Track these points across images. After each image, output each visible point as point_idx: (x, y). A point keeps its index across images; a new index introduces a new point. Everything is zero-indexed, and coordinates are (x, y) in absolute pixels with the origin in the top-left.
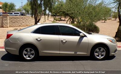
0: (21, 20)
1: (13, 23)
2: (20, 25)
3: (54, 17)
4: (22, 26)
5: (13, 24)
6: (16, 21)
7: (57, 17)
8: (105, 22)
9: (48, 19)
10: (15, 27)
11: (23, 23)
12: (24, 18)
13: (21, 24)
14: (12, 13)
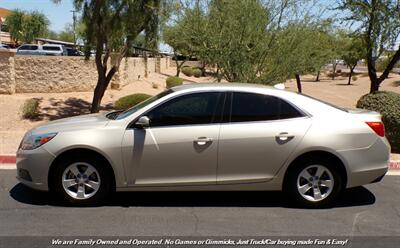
0: (57, 69)
1: (29, 79)
2: (51, 88)
3: (180, 62)
4: (58, 91)
5: (29, 83)
6: (39, 74)
7: (191, 65)
8: (349, 84)
9: (157, 70)
10: (34, 92)
11: (62, 79)
12: (64, 63)
13: (56, 83)
14: (36, 48)
